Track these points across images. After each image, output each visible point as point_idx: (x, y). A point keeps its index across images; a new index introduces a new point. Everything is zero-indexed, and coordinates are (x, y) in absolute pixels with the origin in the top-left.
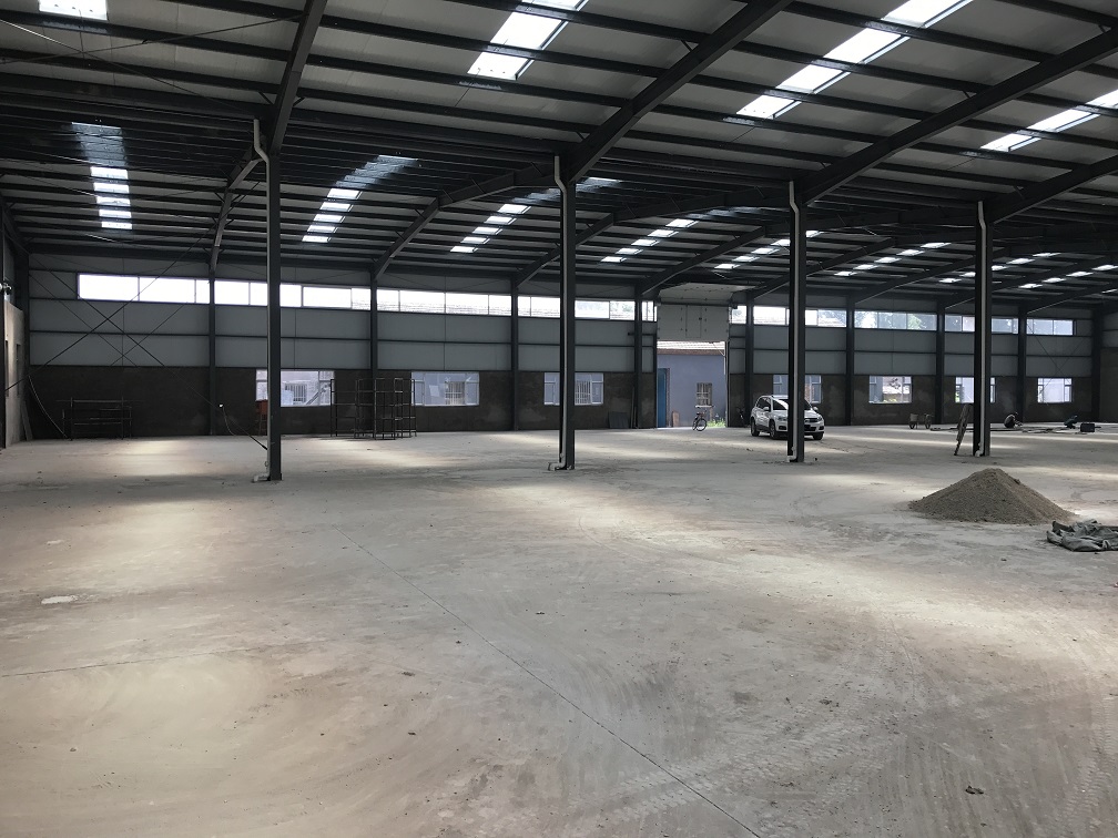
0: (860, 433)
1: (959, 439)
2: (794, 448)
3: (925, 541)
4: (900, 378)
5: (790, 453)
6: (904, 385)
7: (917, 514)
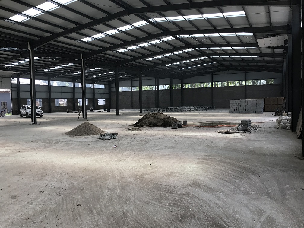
0: (53, 115)
1: (79, 115)
2: (34, 120)
3: (70, 142)
4: (64, 99)
5: (32, 121)
6: (65, 101)
7: (68, 135)
